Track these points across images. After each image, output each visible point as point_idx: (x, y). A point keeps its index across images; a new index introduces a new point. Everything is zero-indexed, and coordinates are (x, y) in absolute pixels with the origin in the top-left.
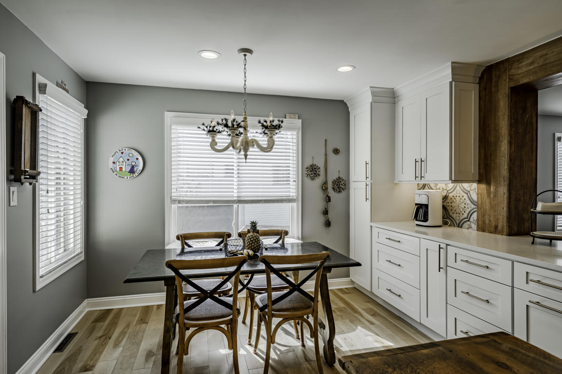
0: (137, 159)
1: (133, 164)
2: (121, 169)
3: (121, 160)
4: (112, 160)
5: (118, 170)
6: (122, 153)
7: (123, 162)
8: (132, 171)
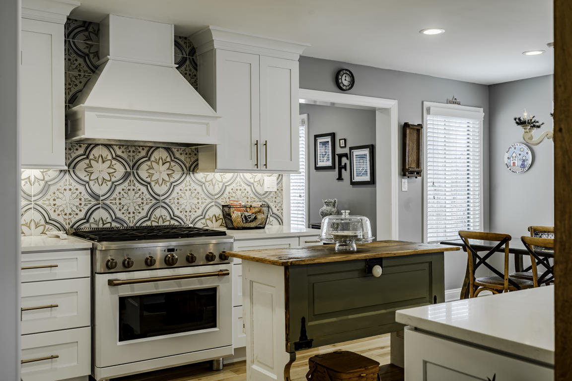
0: (527, 153)
1: (524, 158)
2: (514, 163)
3: (514, 155)
4: (507, 155)
5: (512, 165)
6: (515, 148)
7: (515, 157)
8: (523, 165)
